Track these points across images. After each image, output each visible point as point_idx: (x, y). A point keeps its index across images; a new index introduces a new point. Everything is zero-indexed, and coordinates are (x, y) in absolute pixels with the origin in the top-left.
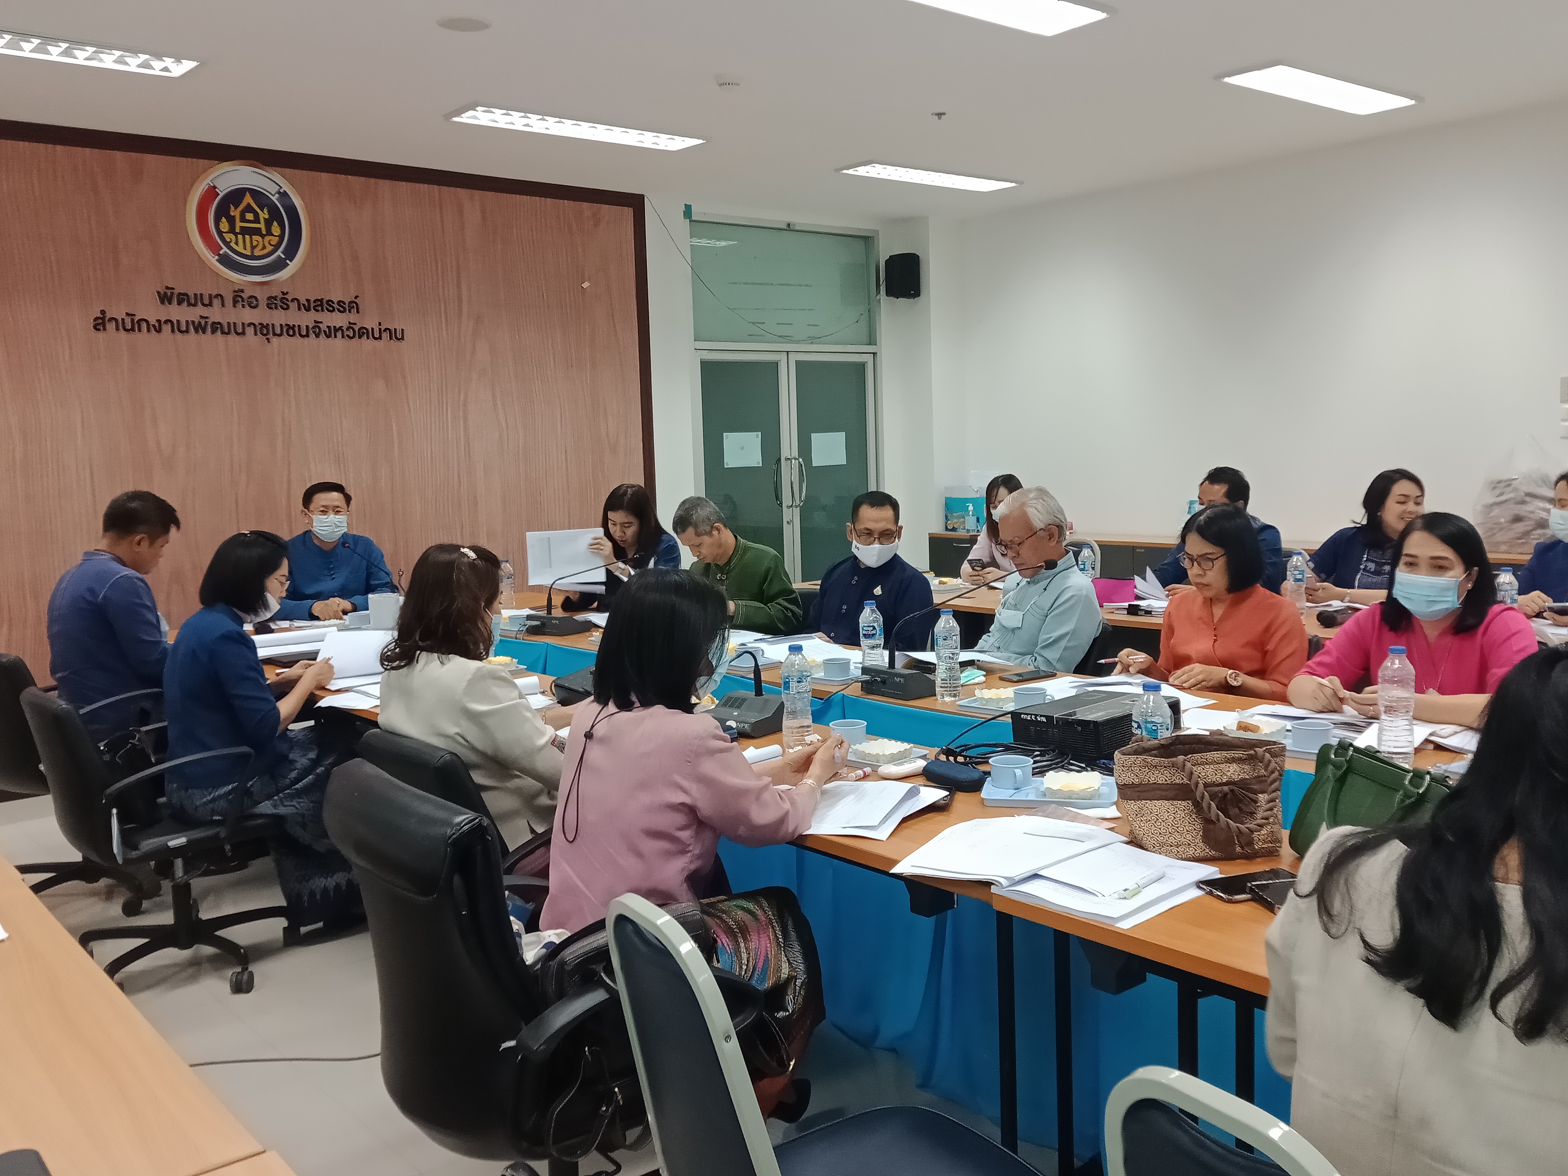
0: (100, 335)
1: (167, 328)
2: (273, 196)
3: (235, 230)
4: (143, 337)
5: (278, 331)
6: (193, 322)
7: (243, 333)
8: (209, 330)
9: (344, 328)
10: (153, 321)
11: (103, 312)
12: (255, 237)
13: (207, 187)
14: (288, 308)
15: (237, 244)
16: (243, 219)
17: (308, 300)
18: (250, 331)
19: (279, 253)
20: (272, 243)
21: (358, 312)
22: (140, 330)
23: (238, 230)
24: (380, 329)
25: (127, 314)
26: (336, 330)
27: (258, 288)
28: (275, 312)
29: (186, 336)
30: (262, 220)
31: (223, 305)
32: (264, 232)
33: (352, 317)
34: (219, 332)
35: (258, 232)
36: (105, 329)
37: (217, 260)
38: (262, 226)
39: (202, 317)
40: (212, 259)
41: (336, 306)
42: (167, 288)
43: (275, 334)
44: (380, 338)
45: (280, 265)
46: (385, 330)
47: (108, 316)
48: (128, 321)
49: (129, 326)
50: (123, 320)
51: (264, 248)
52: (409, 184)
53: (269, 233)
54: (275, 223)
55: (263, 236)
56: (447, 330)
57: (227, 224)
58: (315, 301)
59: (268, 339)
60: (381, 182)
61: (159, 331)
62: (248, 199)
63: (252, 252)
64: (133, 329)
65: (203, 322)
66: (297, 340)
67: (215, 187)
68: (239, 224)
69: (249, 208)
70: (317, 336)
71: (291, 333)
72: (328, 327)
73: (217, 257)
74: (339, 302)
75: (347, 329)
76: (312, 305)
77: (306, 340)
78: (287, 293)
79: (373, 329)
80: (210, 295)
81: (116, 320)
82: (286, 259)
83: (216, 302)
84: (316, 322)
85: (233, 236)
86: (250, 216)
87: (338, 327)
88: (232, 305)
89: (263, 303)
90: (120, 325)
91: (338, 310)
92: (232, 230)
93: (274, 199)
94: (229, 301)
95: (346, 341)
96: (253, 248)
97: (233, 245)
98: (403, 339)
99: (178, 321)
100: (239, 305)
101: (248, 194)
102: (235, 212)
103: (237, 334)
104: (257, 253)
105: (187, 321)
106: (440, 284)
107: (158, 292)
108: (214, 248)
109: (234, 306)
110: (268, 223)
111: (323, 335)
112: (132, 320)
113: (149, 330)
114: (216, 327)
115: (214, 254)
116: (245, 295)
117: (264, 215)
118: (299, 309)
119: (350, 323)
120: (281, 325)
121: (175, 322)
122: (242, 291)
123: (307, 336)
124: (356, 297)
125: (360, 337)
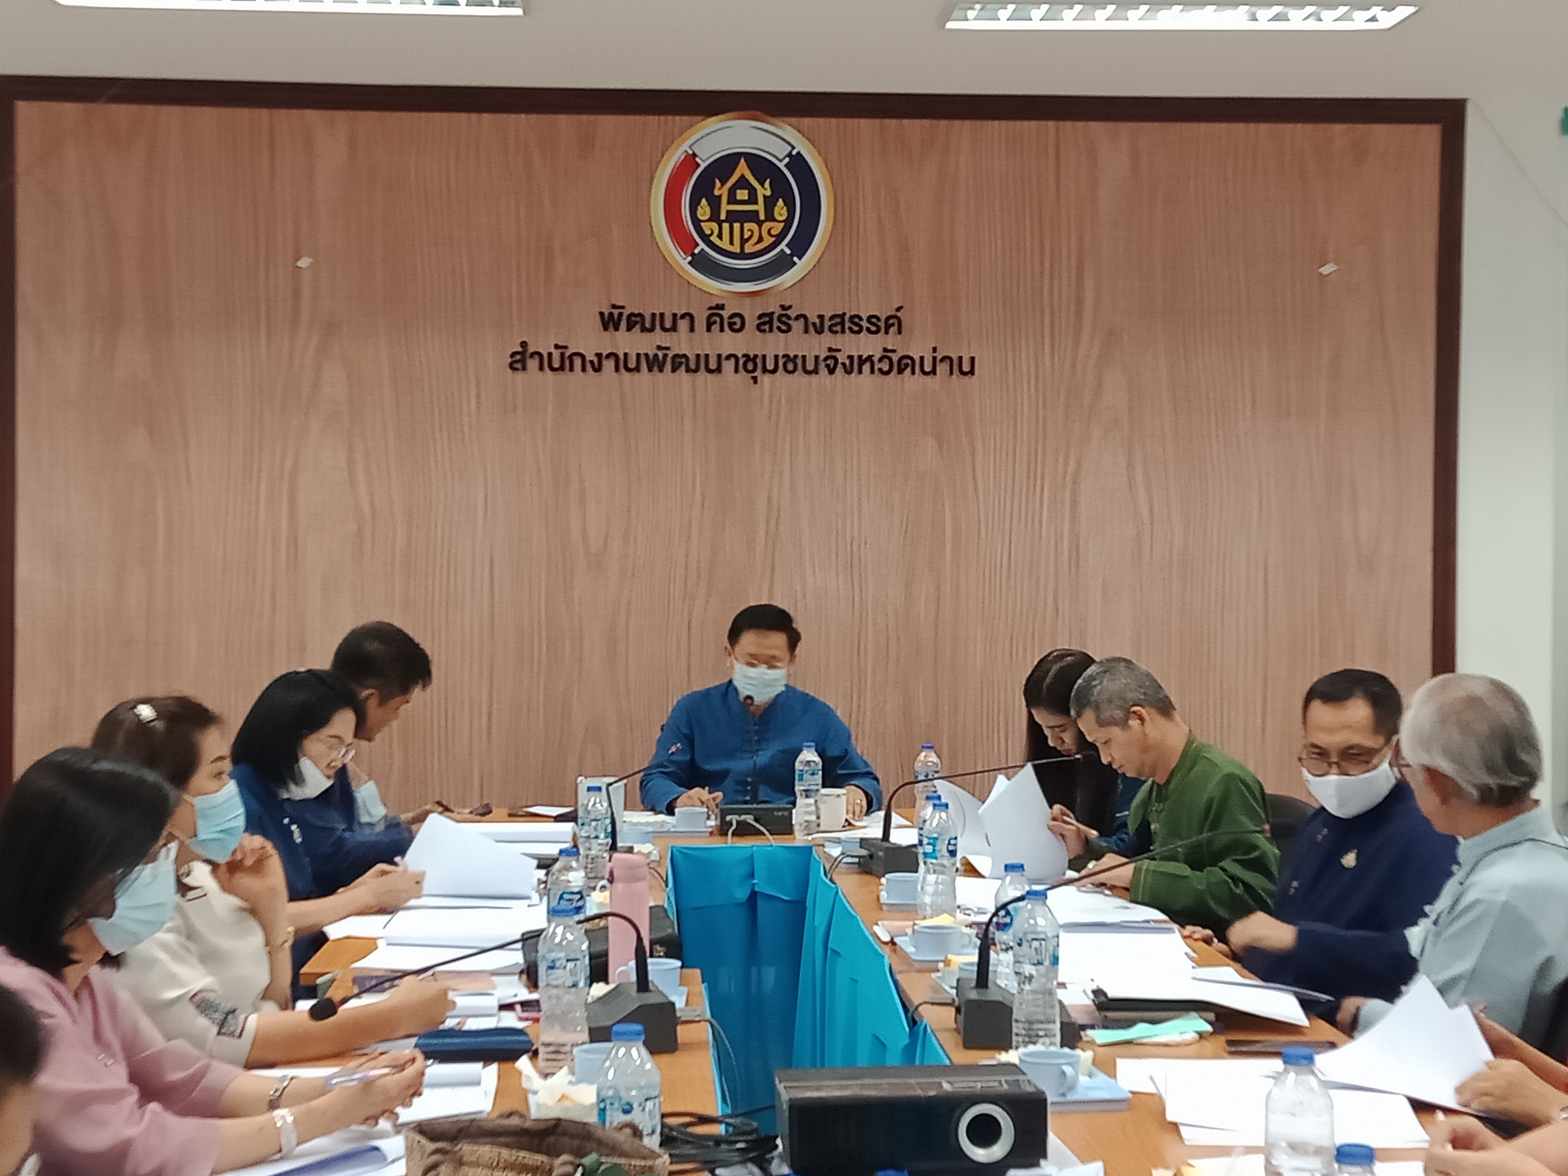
0: (520, 376)
1: (609, 365)
2: (781, 161)
3: (719, 216)
4: (576, 378)
5: (770, 366)
6: (646, 355)
7: (719, 370)
8: (668, 366)
9: (876, 359)
10: (590, 356)
11: (524, 344)
12: (747, 226)
13: (683, 157)
14: (789, 328)
15: (720, 236)
16: (732, 200)
17: (821, 317)
18: (729, 366)
19: (783, 246)
20: (773, 232)
21: (900, 332)
22: (571, 369)
23: (723, 217)
24: (934, 358)
25: (557, 347)
26: (862, 361)
27: (748, 301)
28: (769, 337)
29: (636, 376)
30: (761, 200)
31: (692, 329)
32: (762, 217)
33: (891, 340)
34: (683, 368)
35: (752, 217)
36: (524, 368)
37: (690, 263)
38: (760, 207)
39: (659, 348)
40: (681, 261)
41: (865, 324)
42: (614, 307)
43: (765, 370)
44: (934, 372)
45: (782, 265)
46: (943, 359)
47: (531, 349)
48: (556, 354)
49: (556, 365)
50: (550, 354)
51: (760, 240)
52: (1004, 122)
53: (770, 217)
54: (780, 202)
55: (760, 224)
56: (1053, 357)
57: (708, 209)
58: (832, 318)
59: (755, 379)
60: (957, 123)
61: (598, 369)
62: (742, 169)
63: (742, 248)
64: (562, 368)
65: (660, 354)
66: (798, 378)
67: (694, 155)
68: (725, 207)
69: (743, 183)
70: (831, 371)
71: (790, 367)
72: (851, 357)
73: (690, 258)
74: (870, 318)
75: (880, 360)
76: (827, 324)
77: (814, 378)
78: (790, 307)
79: (922, 358)
80: (675, 315)
81: (540, 355)
82: (792, 255)
83: (683, 324)
84: (830, 349)
85: (715, 226)
86: (742, 195)
87: (864, 357)
88: (705, 328)
89: (751, 322)
90: (545, 362)
91: (868, 330)
92: (715, 217)
93: (781, 165)
94: (700, 323)
95: (877, 378)
96: (743, 241)
97: (714, 239)
98: (972, 372)
99: (626, 355)
100: (716, 328)
101: (742, 160)
102: (721, 190)
103: (709, 371)
104: (749, 248)
105: (638, 355)
106: (1046, 280)
107: (602, 314)
108: (684, 243)
109: (709, 330)
110: (769, 203)
111: (839, 369)
112: (562, 354)
113: (584, 369)
114: (679, 362)
115: (685, 253)
116: (725, 314)
117: (764, 191)
118: (806, 331)
119: (885, 350)
120: (776, 357)
121: (622, 357)
122: (722, 307)
123: (816, 371)
124: (899, 309)
125: (901, 371)
